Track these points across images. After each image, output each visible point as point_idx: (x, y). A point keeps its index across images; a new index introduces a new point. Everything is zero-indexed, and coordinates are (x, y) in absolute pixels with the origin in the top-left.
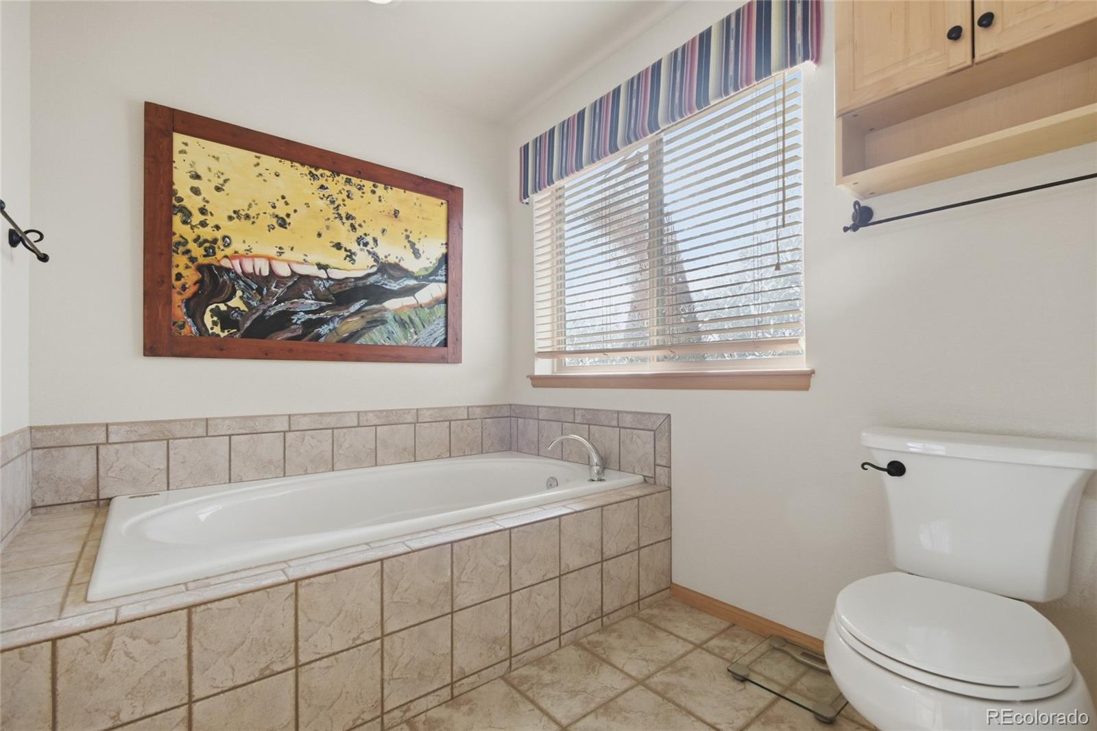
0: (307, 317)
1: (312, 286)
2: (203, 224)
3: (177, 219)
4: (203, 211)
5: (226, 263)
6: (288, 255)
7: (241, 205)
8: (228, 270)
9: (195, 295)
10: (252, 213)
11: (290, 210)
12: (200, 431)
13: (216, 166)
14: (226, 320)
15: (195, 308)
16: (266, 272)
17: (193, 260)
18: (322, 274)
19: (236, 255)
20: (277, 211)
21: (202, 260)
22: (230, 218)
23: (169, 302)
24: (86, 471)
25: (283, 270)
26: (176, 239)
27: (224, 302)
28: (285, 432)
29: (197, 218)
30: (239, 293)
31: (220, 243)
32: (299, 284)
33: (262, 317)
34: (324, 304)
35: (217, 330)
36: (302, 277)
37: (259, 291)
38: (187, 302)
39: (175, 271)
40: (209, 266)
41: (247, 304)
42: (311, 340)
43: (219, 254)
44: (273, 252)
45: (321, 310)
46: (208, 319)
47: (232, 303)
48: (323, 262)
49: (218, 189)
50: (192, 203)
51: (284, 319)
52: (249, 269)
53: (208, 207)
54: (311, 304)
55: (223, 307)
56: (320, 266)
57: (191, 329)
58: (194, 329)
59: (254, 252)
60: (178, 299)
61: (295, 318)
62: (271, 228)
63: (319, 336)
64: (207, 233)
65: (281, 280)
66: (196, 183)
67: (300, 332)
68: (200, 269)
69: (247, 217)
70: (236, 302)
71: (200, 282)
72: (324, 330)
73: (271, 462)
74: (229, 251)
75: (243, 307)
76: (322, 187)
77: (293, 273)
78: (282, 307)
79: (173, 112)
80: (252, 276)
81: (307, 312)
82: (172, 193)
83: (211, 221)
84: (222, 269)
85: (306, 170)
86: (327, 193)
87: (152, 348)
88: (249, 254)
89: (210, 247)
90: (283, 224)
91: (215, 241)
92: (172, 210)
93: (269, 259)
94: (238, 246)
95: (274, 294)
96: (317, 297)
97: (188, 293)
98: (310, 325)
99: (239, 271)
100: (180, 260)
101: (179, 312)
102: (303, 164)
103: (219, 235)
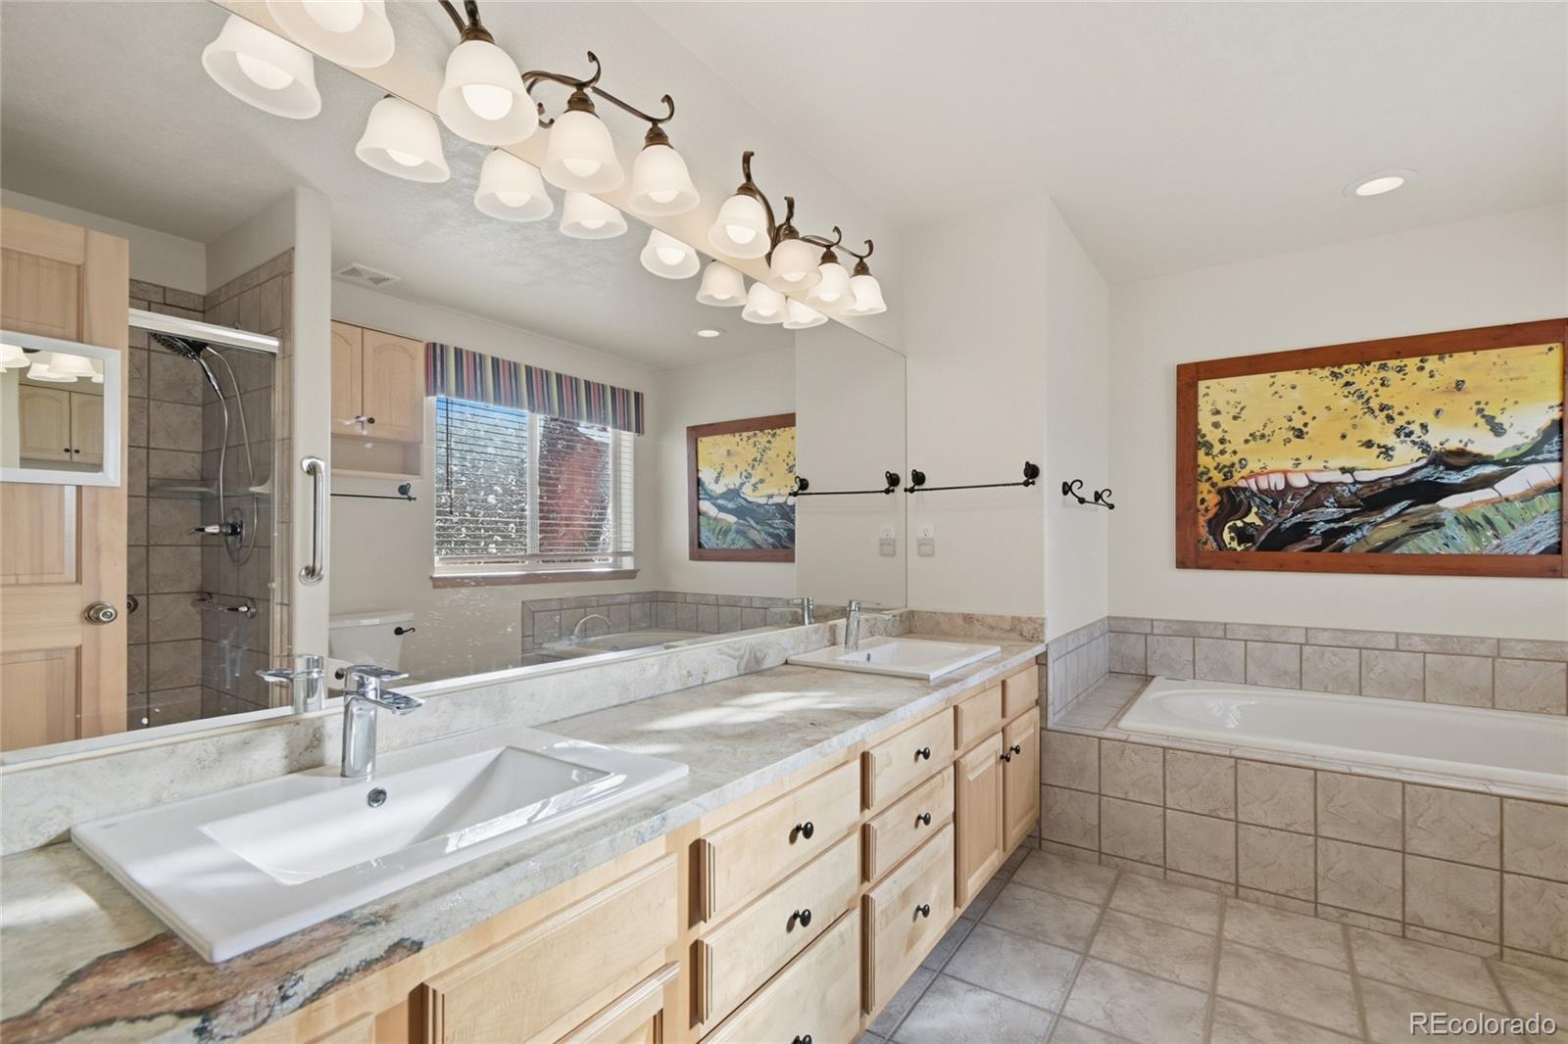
0: (1328, 526)
1: (1334, 493)
2: (1223, 452)
3: (1201, 453)
4: (1222, 441)
5: (1242, 484)
6: (1305, 465)
7: (1256, 427)
8: (1244, 489)
9: (1216, 514)
10: (1267, 432)
11: (1307, 419)
12: (1220, 633)
13: (1233, 398)
14: (1242, 535)
15: (1215, 525)
16: (1281, 486)
17: (1213, 485)
18: (1348, 478)
19: (1253, 475)
20: (1293, 424)
21: (1222, 484)
22: (1247, 441)
23: (1195, 523)
24: (1139, 653)
25: (1299, 481)
26: (1201, 469)
27: (1240, 519)
28: (1301, 645)
29: (1217, 447)
30: (1254, 510)
31: (1237, 466)
32: (1319, 492)
33: (1277, 529)
34: (1349, 510)
35: (1234, 544)
36: (1322, 485)
37: (1275, 505)
38: (1209, 522)
39: (1200, 497)
40: (1227, 489)
41: (1262, 519)
42: (1333, 551)
43: (1237, 476)
44: (1289, 465)
45: (1346, 517)
46: (1226, 535)
47: (1247, 520)
48: (1348, 465)
49: (1235, 418)
50: (1212, 435)
51: (1301, 531)
52: (1264, 485)
53: (1227, 437)
54: (1332, 511)
55: (1239, 524)
56: (1344, 470)
57: (1212, 545)
58: (1214, 544)
59: (1269, 468)
60: (1202, 520)
61: (1313, 529)
62: (1287, 441)
63: (1344, 546)
64: (1226, 460)
65: (1296, 492)
66: (1216, 418)
67: (1319, 543)
68: (1220, 492)
69: (1263, 436)
70: (1252, 518)
71: (1220, 503)
72: (1349, 539)
73: (1285, 673)
74: (1245, 472)
75: (1258, 522)
76: (1348, 384)
77: (1312, 483)
78: (1299, 518)
79: (1197, 365)
80: (1267, 492)
81: (1327, 522)
82: (1197, 432)
83: (1229, 448)
84: (1238, 489)
85: (1326, 372)
86: (1352, 389)
87: (1182, 563)
88: (1265, 472)
89: (1228, 472)
90: (1300, 434)
91: (1233, 465)
92: (1198, 446)
93: (1285, 473)
94: (1253, 466)
95: (1289, 507)
96: (1340, 505)
97: (1211, 514)
98: (1330, 536)
99: (1254, 487)
100: (1204, 487)
101: (1204, 531)
102: (1323, 367)
103: (1236, 459)
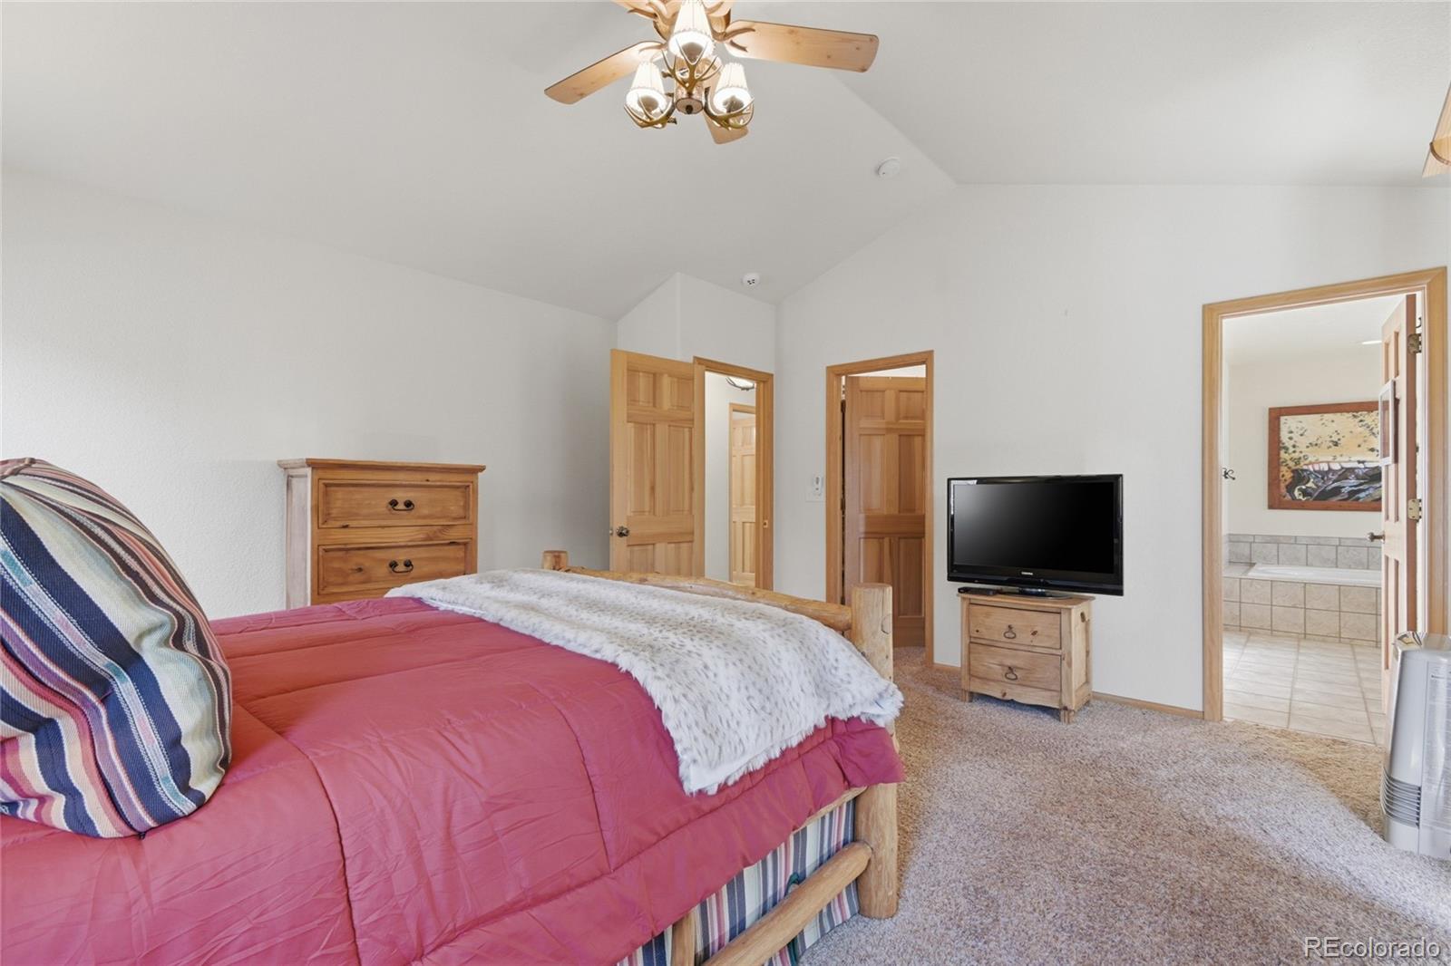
0: (1351, 489)
1: (1354, 473)
2: (1294, 452)
3: (1282, 452)
4: (1294, 446)
5: (1305, 467)
6: (1339, 459)
7: (1313, 440)
8: (1306, 470)
9: (1291, 483)
10: (1319, 442)
11: (1339, 437)
12: (1292, 541)
13: (1300, 425)
14: (1305, 493)
15: (1290, 488)
16: (1326, 469)
17: (1289, 468)
18: (1361, 466)
19: (1311, 463)
20: (1333, 439)
21: (1294, 468)
22: (1308, 447)
23: (1279, 487)
24: (1247, 552)
25: (1336, 467)
26: (1282, 460)
27: (1304, 485)
28: (1337, 546)
29: (1291, 450)
30: (1312, 480)
31: (1302, 459)
32: (1345, 473)
33: (1323, 491)
34: (1362, 481)
35: (1301, 497)
36: (1348, 469)
37: (1323, 478)
38: (1287, 487)
39: (1281, 474)
40: (1297, 470)
41: (1317, 485)
42: (1354, 500)
43: (1302, 464)
44: (1330, 459)
45: (1361, 484)
46: (1296, 493)
47: (1308, 485)
48: (1362, 459)
49: (1302, 435)
50: (1289, 444)
51: (1337, 491)
52: (1317, 468)
53: (1297, 445)
54: (1353, 481)
55: (1304, 487)
56: (1359, 462)
57: (1288, 497)
58: (1290, 498)
59: (1320, 460)
60: (1283, 485)
61: (1343, 490)
62: (1330, 447)
63: (1359, 499)
64: (1296, 455)
65: (1334, 472)
66: (1291, 435)
67: (1346, 496)
68: (1293, 471)
69: (1316, 445)
70: (1310, 484)
71: (1293, 477)
72: (1362, 495)
73: (1329, 560)
74: (1307, 462)
75: (1314, 487)
76: (1361, 421)
77: (1342, 468)
78: (1336, 484)
79: (1280, 408)
80: (1319, 472)
81: (1351, 487)
82: (1279, 441)
83: (1298, 450)
84: (1303, 470)
85: (1350, 414)
86: (1363, 423)
87: (1271, 507)
88: (1318, 462)
89: (1297, 461)
90: (1336, 444)
91: (1300, 458)
92: (1280, 449)
93: (1328, 462)
94: (1311, 459)
95: (1330, 479)
96: (1357, 477)
97: (1287, 483)
98: (1352, 493)
99: (1312, 470)
100: (1284, 469)
101: (1284, 491)
102: (1348, 412)
103: (1302, 455)
